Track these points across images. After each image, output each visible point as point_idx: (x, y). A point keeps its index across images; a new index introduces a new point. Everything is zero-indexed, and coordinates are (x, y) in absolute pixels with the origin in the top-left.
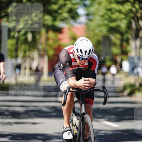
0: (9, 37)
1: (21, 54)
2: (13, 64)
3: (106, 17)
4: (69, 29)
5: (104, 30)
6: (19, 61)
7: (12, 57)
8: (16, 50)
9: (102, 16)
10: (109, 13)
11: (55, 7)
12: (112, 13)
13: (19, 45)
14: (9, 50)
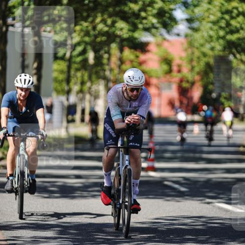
1: (76, 88)
2: (62, 103)
3: (223, 24)
4: (159, 45)
5: (218, 46)
8: (68, 81)
9: (215, 23)
10: (227, 17)
11: (135, 7)
12: (232, 18)
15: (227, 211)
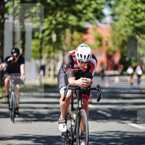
0: (33, 38)
1: (45, 55)
2: (37, 65)
3: (132, 17)
4: (95, 30)
5: (130, 30)
6: (43, 62)
7: (36, 58)
8: (41, 51)
9: (128, 16)
10: (135, 13)
11: (80, 7)
12: (138, 13)
13: (43, 46)
14: (33, 51)
15: (134, 128)
